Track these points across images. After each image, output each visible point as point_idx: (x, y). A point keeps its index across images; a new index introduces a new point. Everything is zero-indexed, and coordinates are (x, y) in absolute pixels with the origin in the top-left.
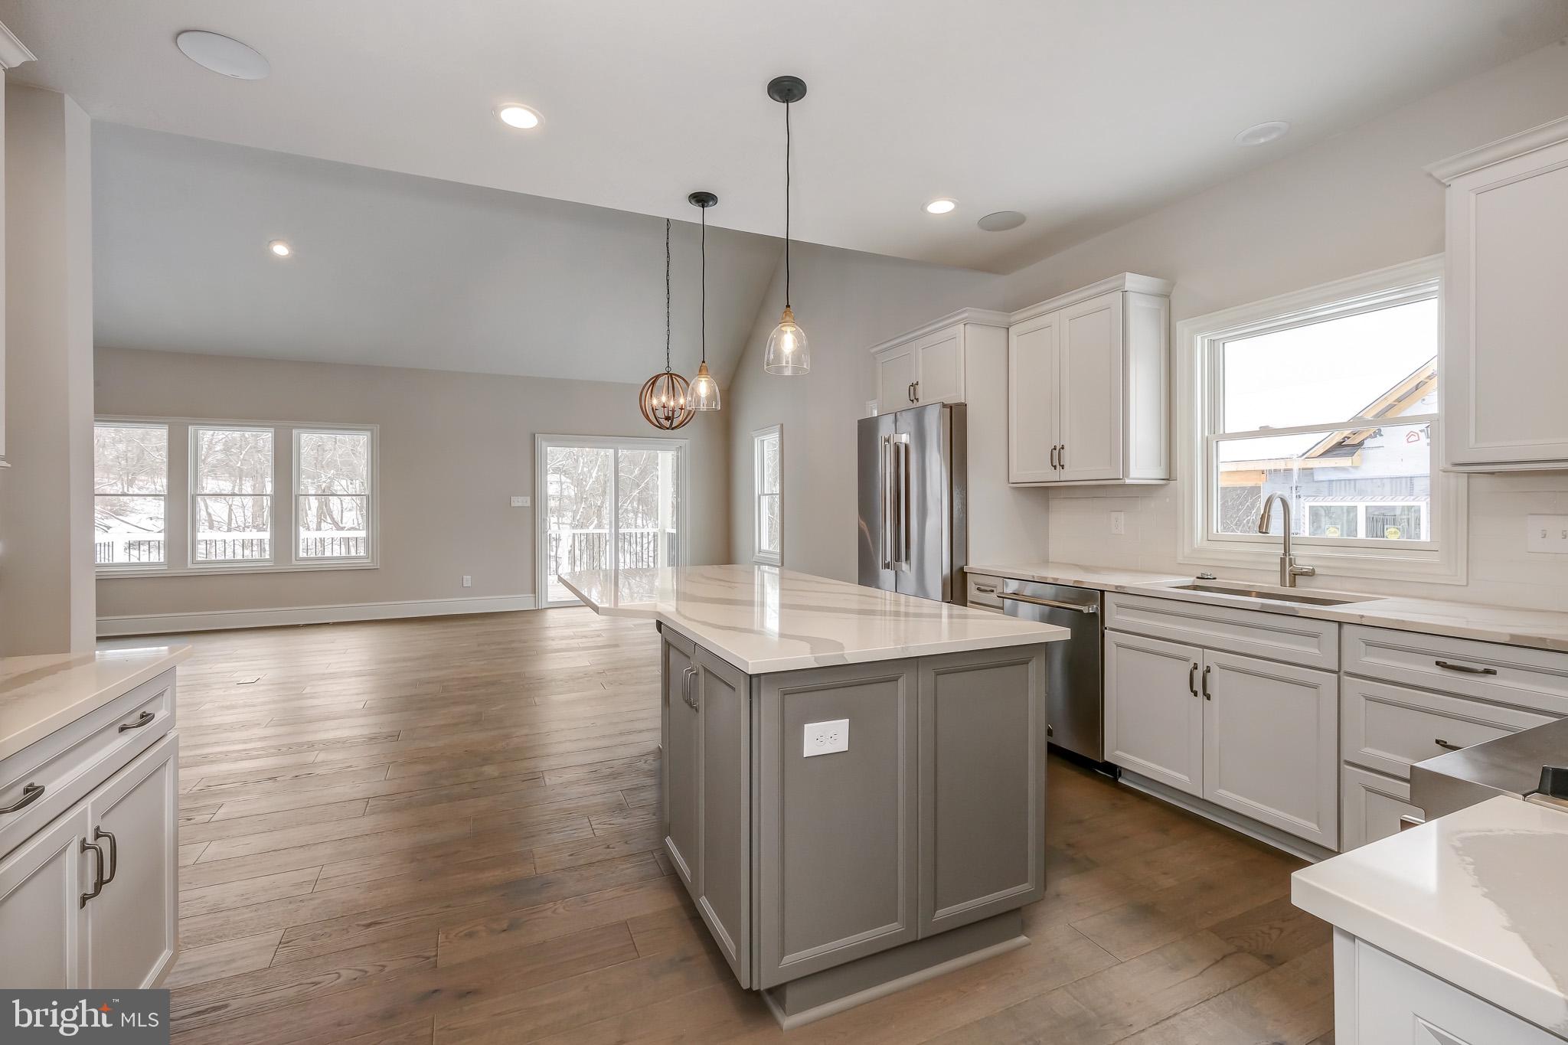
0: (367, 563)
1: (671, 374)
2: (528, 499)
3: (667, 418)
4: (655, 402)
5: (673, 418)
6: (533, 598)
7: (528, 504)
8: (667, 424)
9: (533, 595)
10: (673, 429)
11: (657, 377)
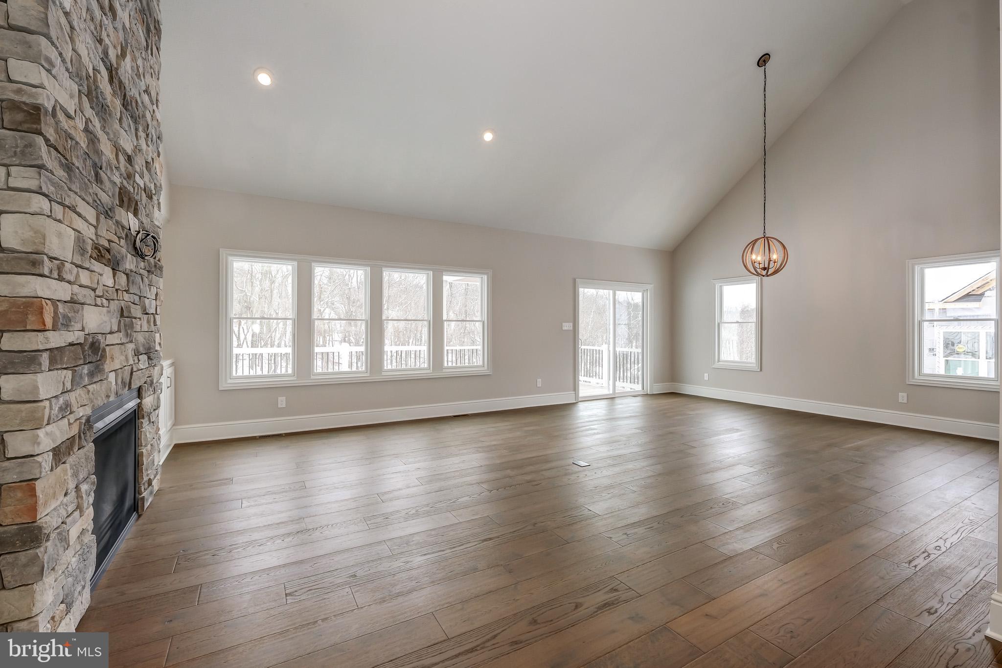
0: (485, 370)
1: (767, 238)
2: (571, 324)
3: (764, 269)
4: (754, 257)
5: (769, 268)
6: (574, 394)
7: (571, 328)
8: (764, 273)
9: (574, 392)
10: (768, 276)
11: (756, 240)
